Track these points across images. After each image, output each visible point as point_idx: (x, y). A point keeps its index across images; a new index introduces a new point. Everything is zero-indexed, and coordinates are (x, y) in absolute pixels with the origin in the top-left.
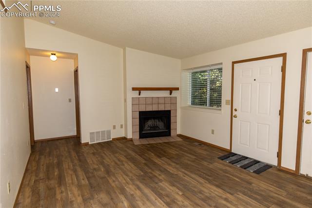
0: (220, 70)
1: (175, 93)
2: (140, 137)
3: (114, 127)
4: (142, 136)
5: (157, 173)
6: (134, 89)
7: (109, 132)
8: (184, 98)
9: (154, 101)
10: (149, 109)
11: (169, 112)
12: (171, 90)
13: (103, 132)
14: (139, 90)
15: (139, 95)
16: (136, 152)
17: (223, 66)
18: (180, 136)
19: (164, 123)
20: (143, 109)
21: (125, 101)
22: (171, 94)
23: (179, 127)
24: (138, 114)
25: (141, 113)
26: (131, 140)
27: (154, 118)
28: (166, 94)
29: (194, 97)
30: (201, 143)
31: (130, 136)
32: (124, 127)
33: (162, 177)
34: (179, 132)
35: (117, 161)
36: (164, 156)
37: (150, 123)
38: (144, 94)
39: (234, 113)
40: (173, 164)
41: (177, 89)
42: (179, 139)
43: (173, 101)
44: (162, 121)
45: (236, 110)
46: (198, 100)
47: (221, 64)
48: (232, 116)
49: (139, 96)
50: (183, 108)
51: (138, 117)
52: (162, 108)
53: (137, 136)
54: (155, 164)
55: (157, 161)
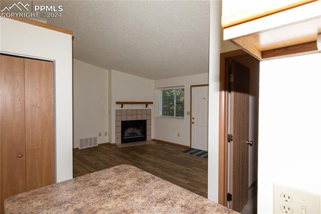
0: (183, 90)
1: (150, 106)
2: (122, 142)
3: (100, 135)
4: (123, 141)
5: (143, 162)
6: (117, 103)
7: (95, 139)
8: (157, 110)
9: (133, 113)
10: (130, 119)
11: (145, 121)
12: (147, 104)
13: (91, 139)
14: (122, 104)
15: (122, 107)
16: (123, 152)
17: (185, 88)
18: (154, 140)
19: (141, 130)
20: (124, 119)
21: (110, 112)
22: (146, 107)
23: (153, 133)
24: (120, 123)
25: (123, 122)
26: (115, 145)
27: (133, 127)
28: (143, 107)
29: (164, 109)
30: (170, 144)
31: (113, 142)
32: (108, 134)
33: (146, 164)
34: (153, 137)
35: (110, 158)
36: (145, 153)
37: (130, 130)
38: (126, 107)
39: (193, 120)
40: (153, 157)
41: (152, 103)
42: (153, 142)
43: (149, 113)
44: (139, 128)
45: (193, 118)
46: (167, 112)
47: (183, 86)
48: (191, 123)
49: (122, 109)
50: (156, 118)
51: (121, 125)
52: (139, 118)
53: (120, 141)
54: (139, 158)
55: (140, 156)
